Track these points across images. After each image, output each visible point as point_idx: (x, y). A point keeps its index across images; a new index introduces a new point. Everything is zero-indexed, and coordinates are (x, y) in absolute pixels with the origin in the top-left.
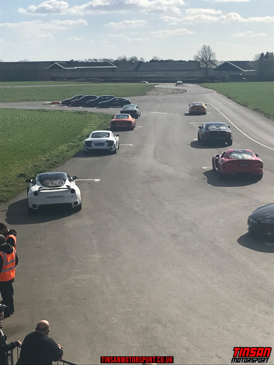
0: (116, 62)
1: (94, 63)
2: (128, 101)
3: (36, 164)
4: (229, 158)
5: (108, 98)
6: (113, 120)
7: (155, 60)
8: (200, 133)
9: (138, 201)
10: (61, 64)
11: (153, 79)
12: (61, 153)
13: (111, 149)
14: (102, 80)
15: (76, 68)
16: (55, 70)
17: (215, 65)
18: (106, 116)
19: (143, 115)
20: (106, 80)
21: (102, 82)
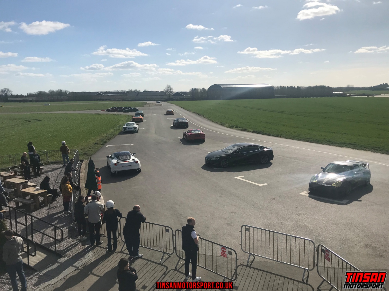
0: (128, 92)
1: (117, 92)
2: (137, 109)
3: (101, 138)
4: (191, 133)
5: (128, 108)
6: (133, 118)
7: (145, 91)
8: (174, 123)
9: (153, 153)
10: (102, 93)
11: (145, 100)
12: (112, 133)
13: (136, 130)
14: (122, 100)
15: (109, 94)
16: (99, 96)
17: (172, 93)
18: (128, 116)
19: (146, 115)
20: (124, 100)
21: (122, 101)
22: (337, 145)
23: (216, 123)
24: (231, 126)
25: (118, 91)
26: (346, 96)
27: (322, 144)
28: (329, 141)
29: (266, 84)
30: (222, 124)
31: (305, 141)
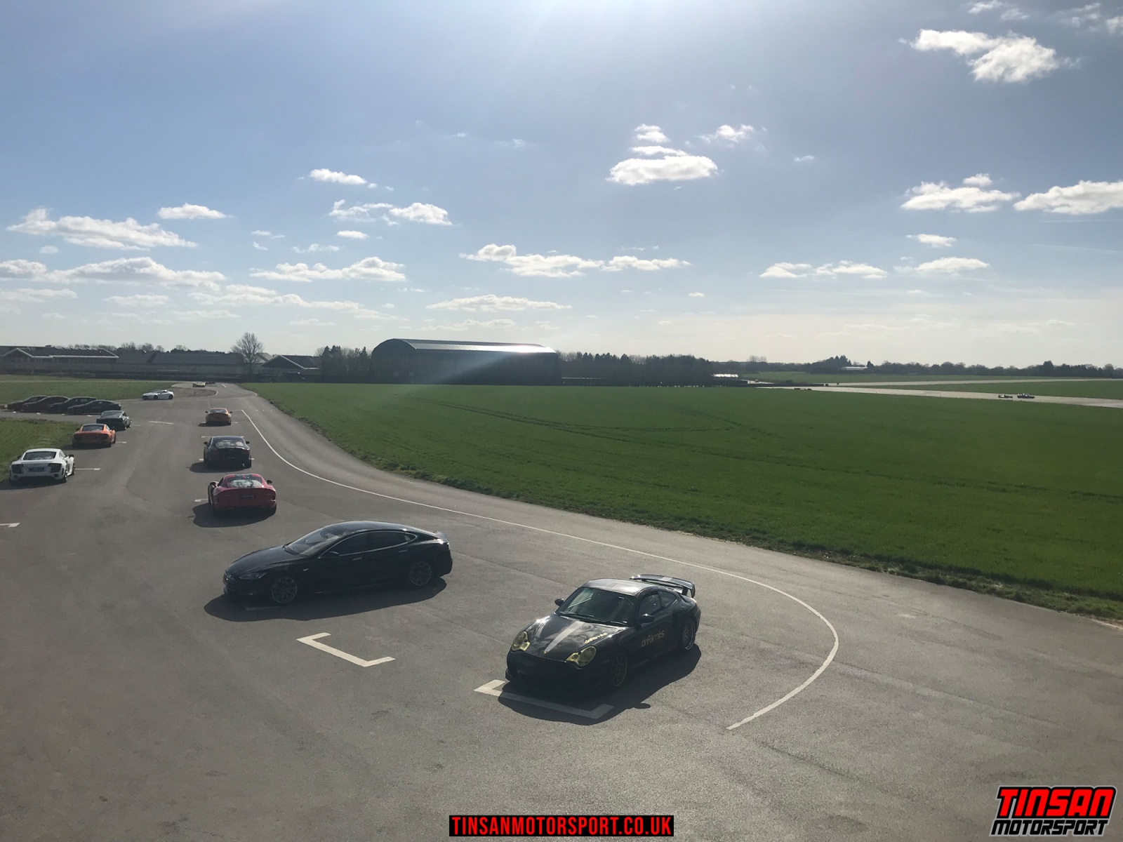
0: (120, 351)
1: (83, 351)
2: (117, 405)
4: (226, 486)
5: (86, 400)
6: (78, 432)
7: (179, 350)
8: (211, 451)
10: (27, 350)
11: (172, 376)
13: (57, 475)
14: (94, 375)
15: (52, 356)
16: (16, 359)
17: (265, 360)
19: (135, 425)
20: (101, 375)
21: (94, 378)
22: (660, 522)
23: (352, 453)
24: (390, 465)
25: (88, 347)
26: (744, 384)
27: (621, 520)
28: (643, 512)
29: (540, 346)
30: (365, 459)
31: (580, 513)
